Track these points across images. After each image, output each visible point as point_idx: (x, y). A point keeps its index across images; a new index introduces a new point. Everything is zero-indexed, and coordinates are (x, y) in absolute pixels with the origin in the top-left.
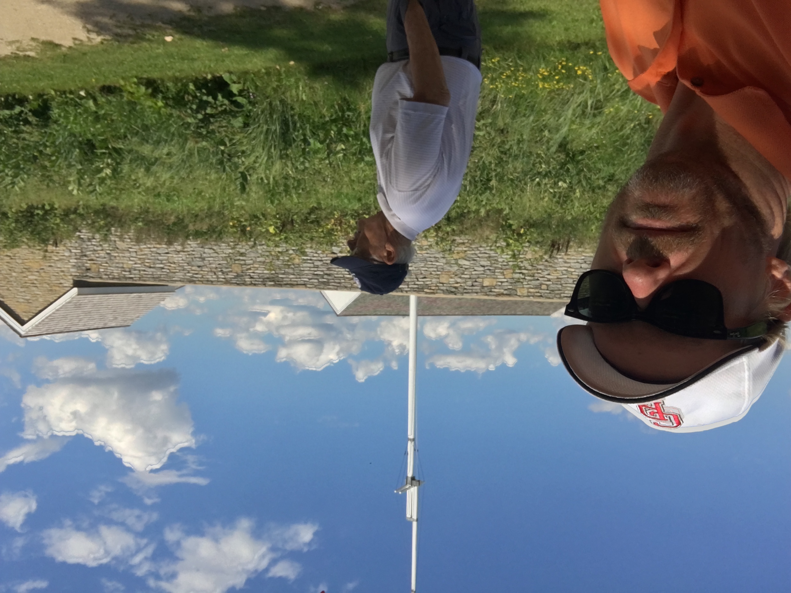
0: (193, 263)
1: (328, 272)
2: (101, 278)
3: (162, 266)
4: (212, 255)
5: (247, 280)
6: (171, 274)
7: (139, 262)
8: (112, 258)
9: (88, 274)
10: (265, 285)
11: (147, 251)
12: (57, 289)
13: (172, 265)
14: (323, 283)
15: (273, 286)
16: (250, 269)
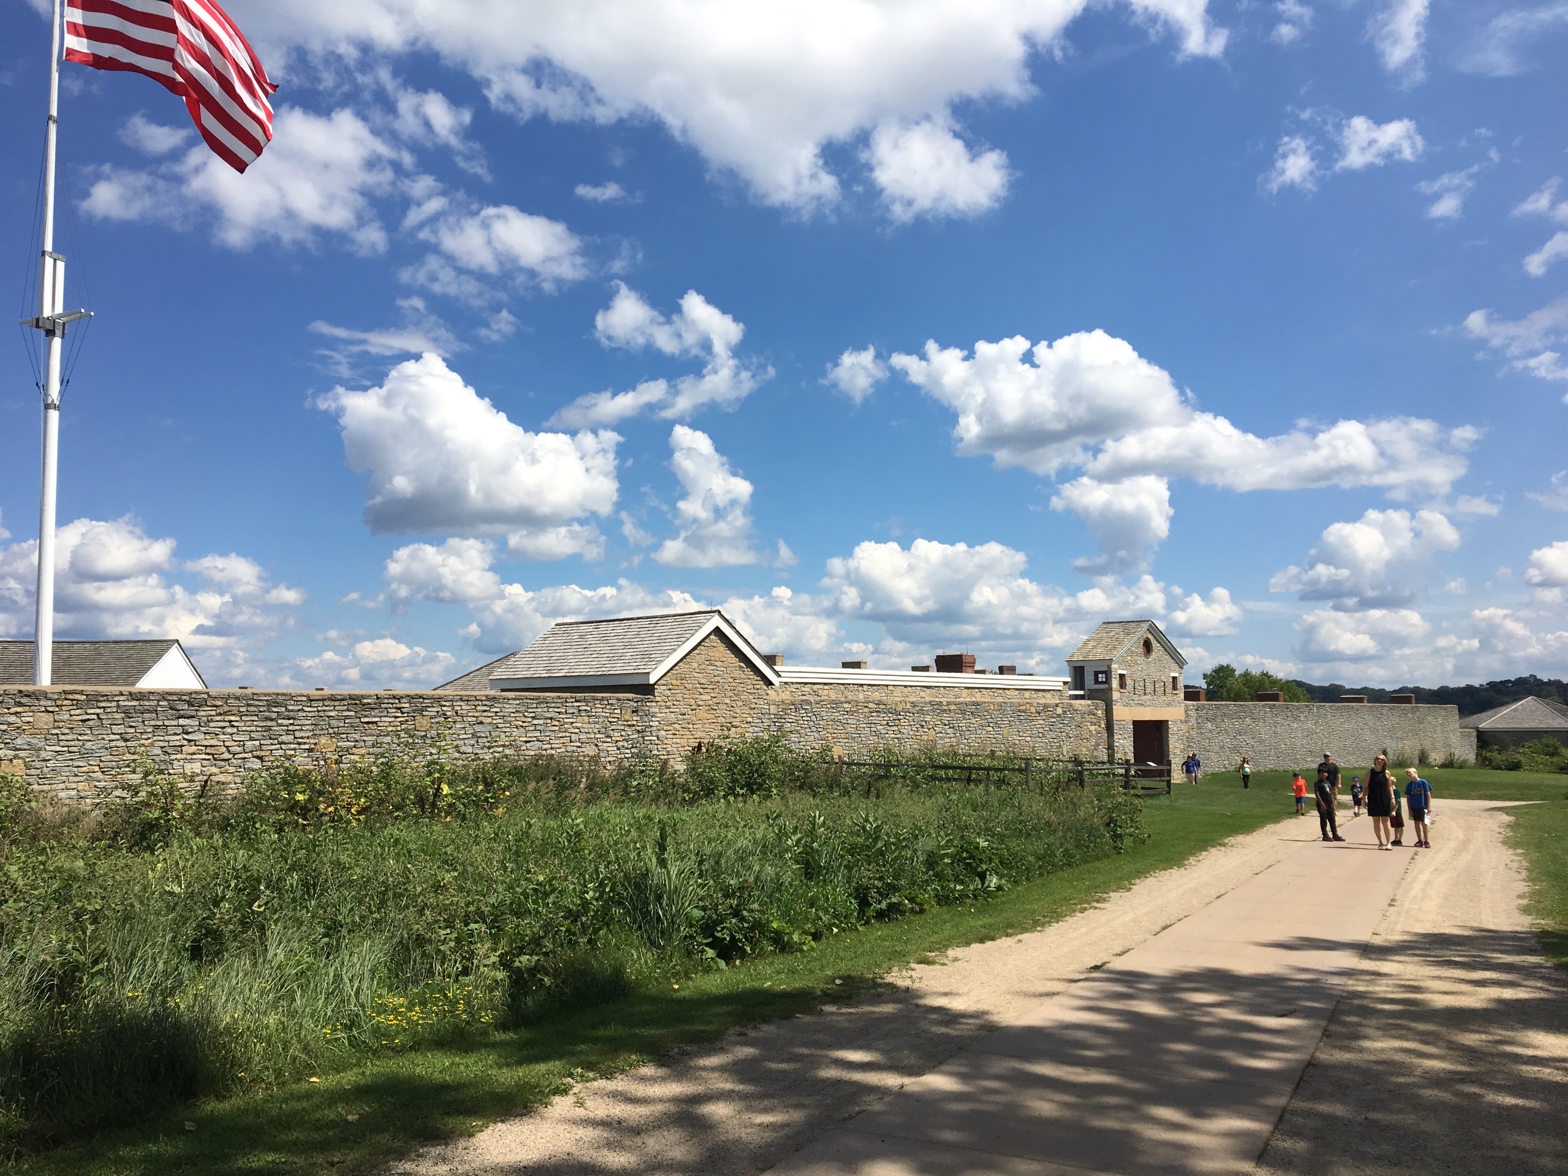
0: (490, 728)
1: (269, 723)
2: (619, 700)
3: (535, 722)
4: (462, 742)
5: (407, 705)
6: (523, 709)
7: (566, 726)
8: (603, 730)
9: (636, 705)
10: (378, 698)
11: (556, 743)
12: (674, 682)
13: (521, 723)
14: (277, 704)
15: (363, 697)
16: (401, 723)
